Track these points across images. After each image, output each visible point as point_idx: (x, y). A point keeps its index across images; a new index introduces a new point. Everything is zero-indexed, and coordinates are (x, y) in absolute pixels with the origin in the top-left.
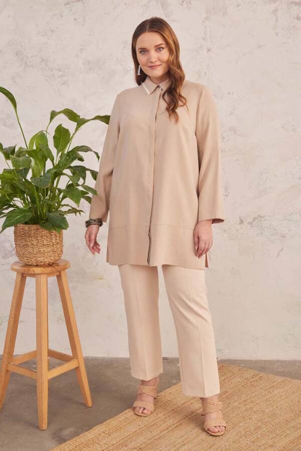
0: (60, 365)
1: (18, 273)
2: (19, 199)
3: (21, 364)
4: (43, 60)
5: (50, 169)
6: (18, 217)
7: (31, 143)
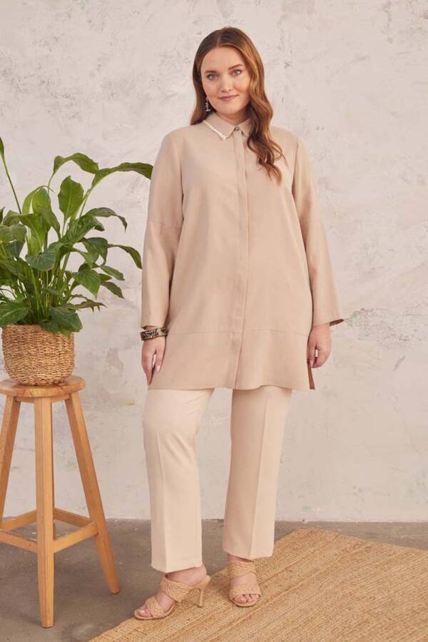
0: (71, 531)
1: (8, 396)
2: (8, 288)
3: (14, 531)
4: (43, 82)
5: (54, 243)
6: (8, 313)
7: (26, 204)
